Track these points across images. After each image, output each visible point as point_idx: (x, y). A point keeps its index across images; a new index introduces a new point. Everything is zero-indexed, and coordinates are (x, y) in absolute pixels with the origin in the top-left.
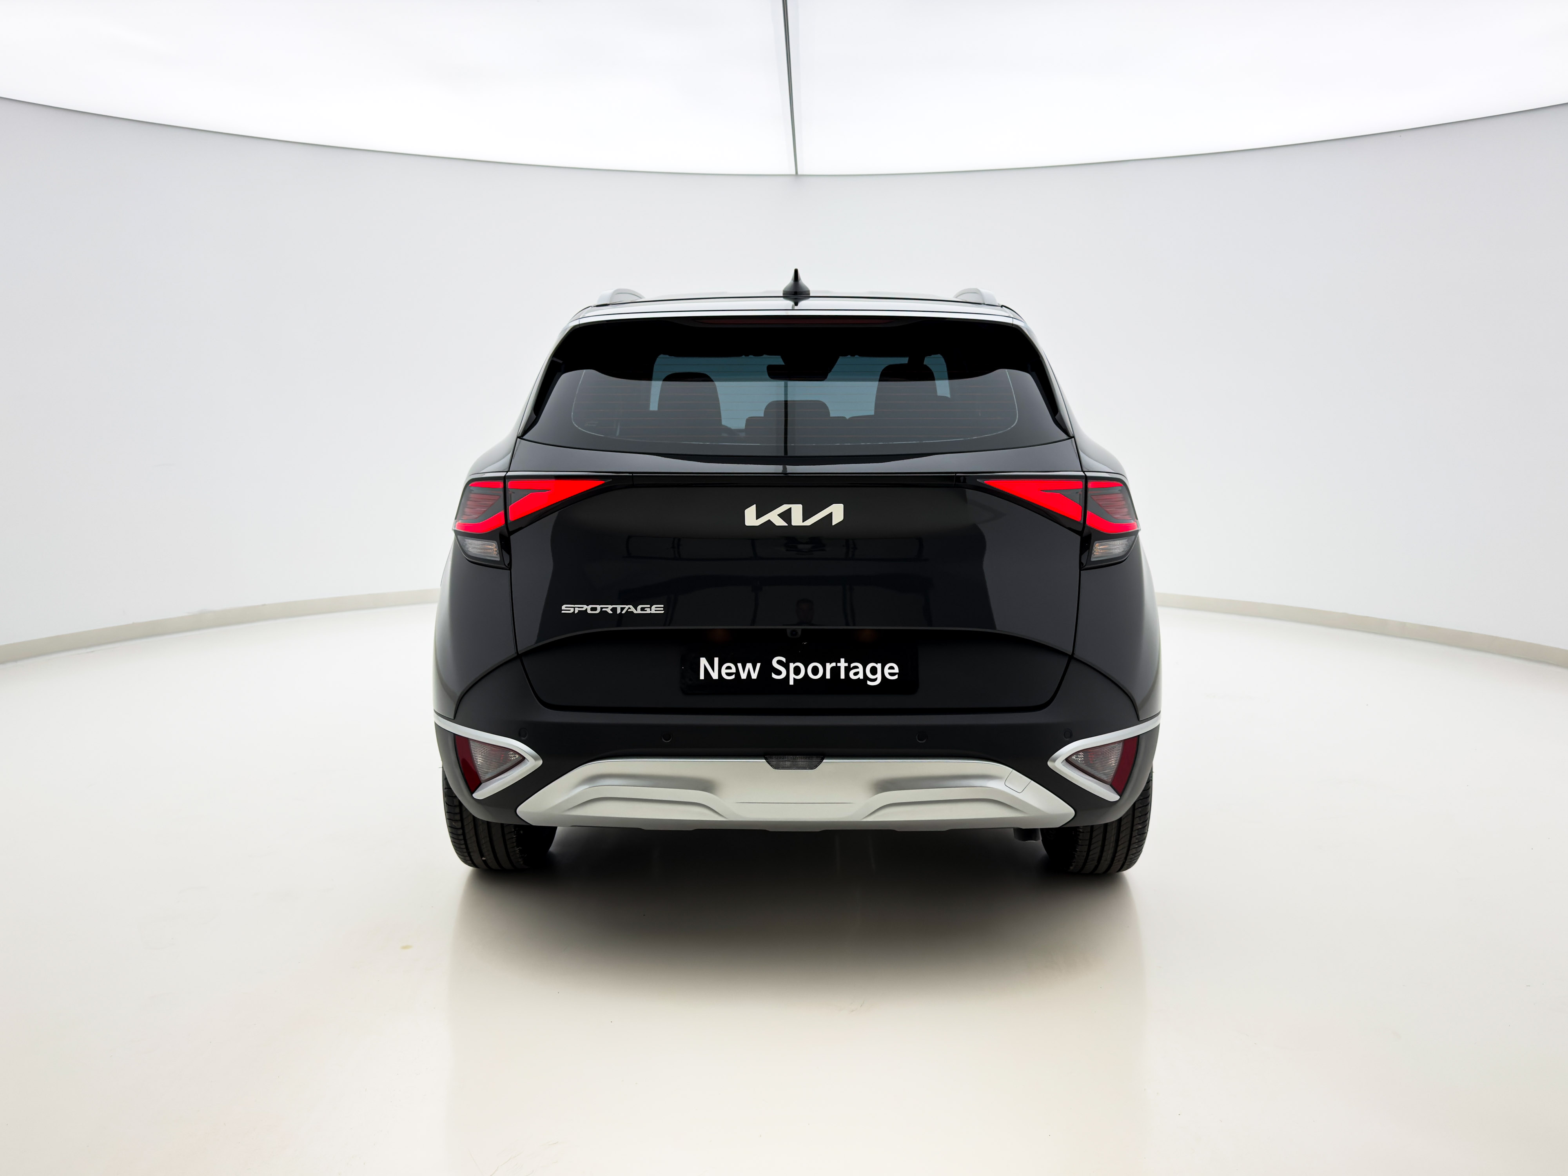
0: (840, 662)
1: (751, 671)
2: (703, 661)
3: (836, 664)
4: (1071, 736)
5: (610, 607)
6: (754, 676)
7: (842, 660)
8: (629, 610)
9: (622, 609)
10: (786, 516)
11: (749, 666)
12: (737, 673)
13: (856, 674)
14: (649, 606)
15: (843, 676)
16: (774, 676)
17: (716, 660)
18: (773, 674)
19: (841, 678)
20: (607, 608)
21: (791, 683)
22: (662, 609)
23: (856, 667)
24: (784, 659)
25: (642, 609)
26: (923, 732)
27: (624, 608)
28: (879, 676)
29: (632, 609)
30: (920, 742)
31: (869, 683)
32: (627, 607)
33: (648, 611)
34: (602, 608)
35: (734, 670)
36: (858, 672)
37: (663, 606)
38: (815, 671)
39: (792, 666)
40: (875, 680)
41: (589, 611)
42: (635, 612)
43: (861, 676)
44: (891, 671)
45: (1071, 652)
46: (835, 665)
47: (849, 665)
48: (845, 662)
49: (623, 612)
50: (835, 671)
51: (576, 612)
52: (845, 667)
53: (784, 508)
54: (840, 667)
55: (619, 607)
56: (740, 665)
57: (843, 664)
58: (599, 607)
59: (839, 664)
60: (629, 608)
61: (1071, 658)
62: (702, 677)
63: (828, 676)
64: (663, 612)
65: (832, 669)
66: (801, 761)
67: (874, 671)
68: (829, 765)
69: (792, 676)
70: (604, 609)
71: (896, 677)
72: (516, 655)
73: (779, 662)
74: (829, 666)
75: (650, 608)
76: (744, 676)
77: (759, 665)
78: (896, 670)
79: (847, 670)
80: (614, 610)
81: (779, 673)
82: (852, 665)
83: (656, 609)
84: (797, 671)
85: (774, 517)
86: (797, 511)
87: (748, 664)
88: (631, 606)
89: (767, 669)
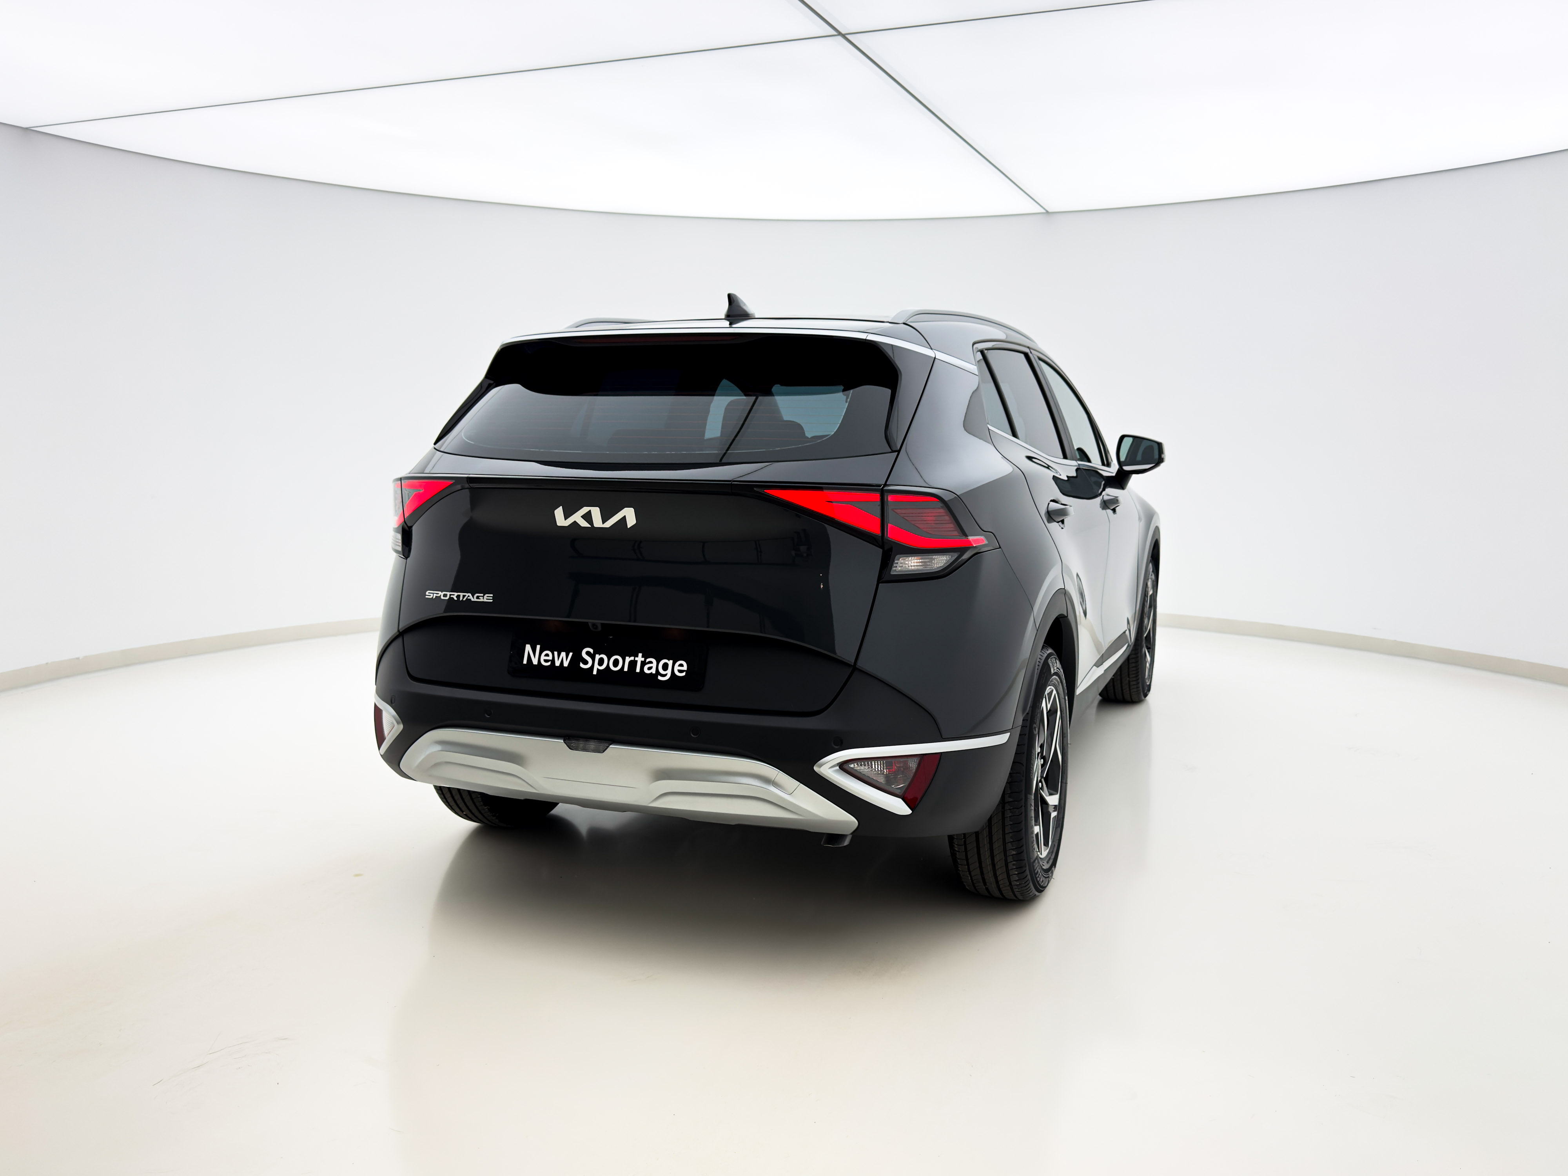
0: (637, 657)
1: (563, 659)
2: (528, 648)
3: (635, 659)
4: (842, 743)
5: (456, 594)
6: (566, 664)
7: (640, 655)
8: (469, 598)
9: (464, 596)
10: (588, 517)
11: (563, 654)
12: (553, 661)
13: (650, 668)
14: (482, 595)
15: (638, 670)
16: (582, 665)
17: (538, 647)
18: (581, 663)
19: (637, 671)
20: (454, 595)
21: (595, 672)
22: (492, 598)
23: (651, 662)
24: (591, 651)
25: (478, 597)
26: (696, 727)
27: (465, 596)
28: (669, 672)
29: (471, 597)
30: (693, 736)
31: (660, 678)
32: (467, 595)
33: (481, 600)
34: (450, 595)
35: (550, 658)
36: (652, 666)
37: (492, 595)
38: (616, 663)
39: (598, 657)
40: (665, 675)
41: (442, 598)
42: (472, 600)
43: (653, 671)
44: (680, 668)
45: (853, 661)
46: (633, 659)
47: (645, 660)
48: (642, 657)
49: (464, 599)
50: (633, 664)
51: (434, 597)
52: (642, 661)
53: (585, 510)
54: (637, 661)
55: (462, 594)
56: (556, 653)
57: (640, 659)
58: (448, 594)
59: (636, 659)
60: (469, 596)
61: (854, 668)
62: (525, 662)
63: (626, 669)
64: (492, 601)
65: (630, 662)
66: (592, 744)
67: (665, 667)
68: (614, 749)
69: (596, 666)
70: (452, 596)
71: (684, 674)
72: (398, 633)
73: (588, 653)
74: (628, 659)
75: (483, 596)
76: (557, 663)
77: (571, 654)
78: (685, 668)
79: (643, 664)
80: (458, 597)
81: (586, 662)
82: (648, 660)
83: (487, 598)
84: (601, 662)
85: (577, 517)
86: (596, 512)
87: (562, 653)
88: (470, 594)
89: (577, 659)
